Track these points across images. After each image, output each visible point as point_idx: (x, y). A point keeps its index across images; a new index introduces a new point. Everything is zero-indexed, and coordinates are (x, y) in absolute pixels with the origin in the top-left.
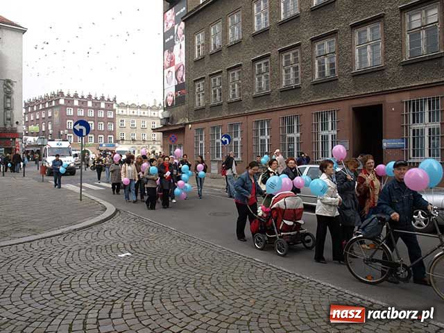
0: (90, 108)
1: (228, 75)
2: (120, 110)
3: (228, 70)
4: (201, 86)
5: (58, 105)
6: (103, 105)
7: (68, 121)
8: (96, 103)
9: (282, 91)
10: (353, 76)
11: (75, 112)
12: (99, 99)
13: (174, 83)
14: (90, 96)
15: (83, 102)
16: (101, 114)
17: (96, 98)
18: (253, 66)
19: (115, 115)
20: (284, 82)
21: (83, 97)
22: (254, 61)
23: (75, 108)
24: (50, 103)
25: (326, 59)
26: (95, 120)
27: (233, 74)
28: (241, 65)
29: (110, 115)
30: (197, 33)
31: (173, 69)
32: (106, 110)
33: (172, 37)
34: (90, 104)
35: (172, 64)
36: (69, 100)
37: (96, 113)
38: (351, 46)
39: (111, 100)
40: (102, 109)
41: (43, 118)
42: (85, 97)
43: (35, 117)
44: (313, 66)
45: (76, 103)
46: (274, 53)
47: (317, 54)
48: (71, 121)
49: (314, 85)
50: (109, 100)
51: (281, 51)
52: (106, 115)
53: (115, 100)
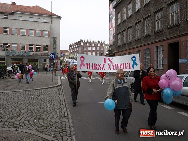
0: (93, 46)
1: (128, 31)
2: (106, 47)
3: (128, 28)
4: (119, 36)
5: (81, 46)
6: (99, 45)
7: (84, 52)
8: (96, 44)
9: (145, 37)
10: (169, 29)
11: (87, 48)
12: (97, 42)
13: (112, 35)
14: (93, 41)
15: (91, 44)
16: (98, 49)
17: (96, 42)
18: (135, 27)
19: (104, 49)
20: (145, 33)
21: (90, 42)
22: (136, 24)
23: (87, 47)
24: (78, 45)
25: (160, 21)
26: (96, 52)
27: (130, 31)
28: (131, 26)
29: (102, 49)
30: (118, 13)
31: (112, 29)
32: (100, 47)
33: (112, 15)
34: (93, 45)
35: (112, 27)
36: (85, 43)
37: (96, 49)
38: (168, 15)
39: (103, 43)
40: (99, 47)
41: (75, 51)
42: (92, 42)
43: (72, 51)
44: (155, 25)
45: (88, 45)
46: (142, 20)
47: (156, 19)
48: (86, 52)
49: (155, 33)
50: (101, 43)
51: (144, 19)
52: (100, 49)
53: (104, 42)
